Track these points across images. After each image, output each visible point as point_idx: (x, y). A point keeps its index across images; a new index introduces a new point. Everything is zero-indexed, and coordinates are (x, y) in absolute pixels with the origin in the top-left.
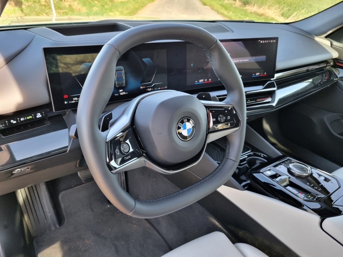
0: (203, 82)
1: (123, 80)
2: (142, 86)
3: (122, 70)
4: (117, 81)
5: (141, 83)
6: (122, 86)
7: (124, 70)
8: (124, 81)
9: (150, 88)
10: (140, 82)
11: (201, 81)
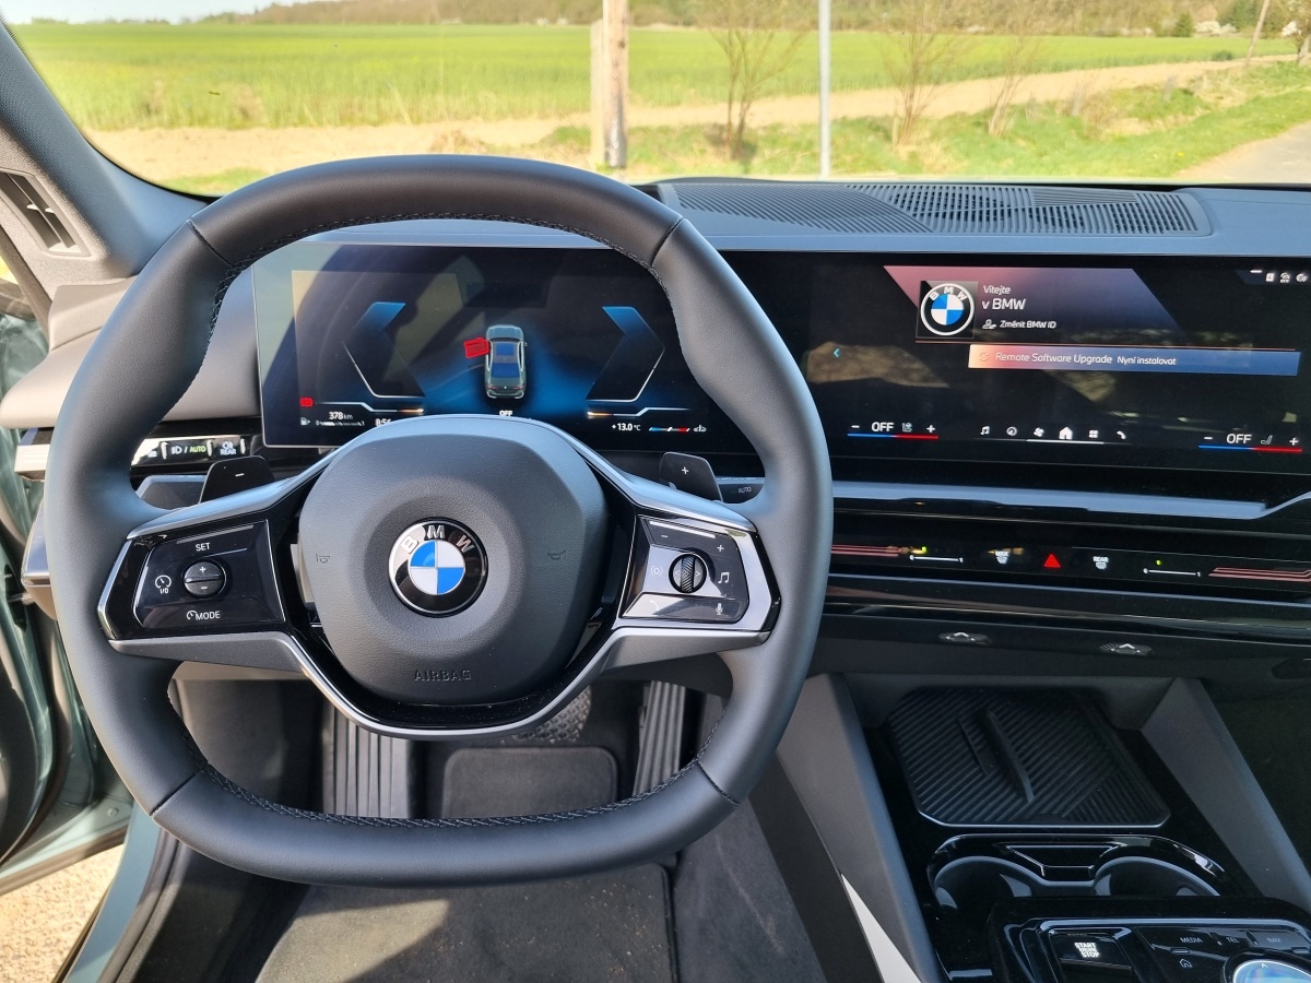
0: (892, 432)
1: (518, 376)
2: (596, 408)
3: (518, 340)
4: (492, 375)
5: (590, 397)
6: (513, 399)
7: (525, 340)
8: (522, 381)
9: (627, 421)
10: (587, 391)
11: (880, 427)
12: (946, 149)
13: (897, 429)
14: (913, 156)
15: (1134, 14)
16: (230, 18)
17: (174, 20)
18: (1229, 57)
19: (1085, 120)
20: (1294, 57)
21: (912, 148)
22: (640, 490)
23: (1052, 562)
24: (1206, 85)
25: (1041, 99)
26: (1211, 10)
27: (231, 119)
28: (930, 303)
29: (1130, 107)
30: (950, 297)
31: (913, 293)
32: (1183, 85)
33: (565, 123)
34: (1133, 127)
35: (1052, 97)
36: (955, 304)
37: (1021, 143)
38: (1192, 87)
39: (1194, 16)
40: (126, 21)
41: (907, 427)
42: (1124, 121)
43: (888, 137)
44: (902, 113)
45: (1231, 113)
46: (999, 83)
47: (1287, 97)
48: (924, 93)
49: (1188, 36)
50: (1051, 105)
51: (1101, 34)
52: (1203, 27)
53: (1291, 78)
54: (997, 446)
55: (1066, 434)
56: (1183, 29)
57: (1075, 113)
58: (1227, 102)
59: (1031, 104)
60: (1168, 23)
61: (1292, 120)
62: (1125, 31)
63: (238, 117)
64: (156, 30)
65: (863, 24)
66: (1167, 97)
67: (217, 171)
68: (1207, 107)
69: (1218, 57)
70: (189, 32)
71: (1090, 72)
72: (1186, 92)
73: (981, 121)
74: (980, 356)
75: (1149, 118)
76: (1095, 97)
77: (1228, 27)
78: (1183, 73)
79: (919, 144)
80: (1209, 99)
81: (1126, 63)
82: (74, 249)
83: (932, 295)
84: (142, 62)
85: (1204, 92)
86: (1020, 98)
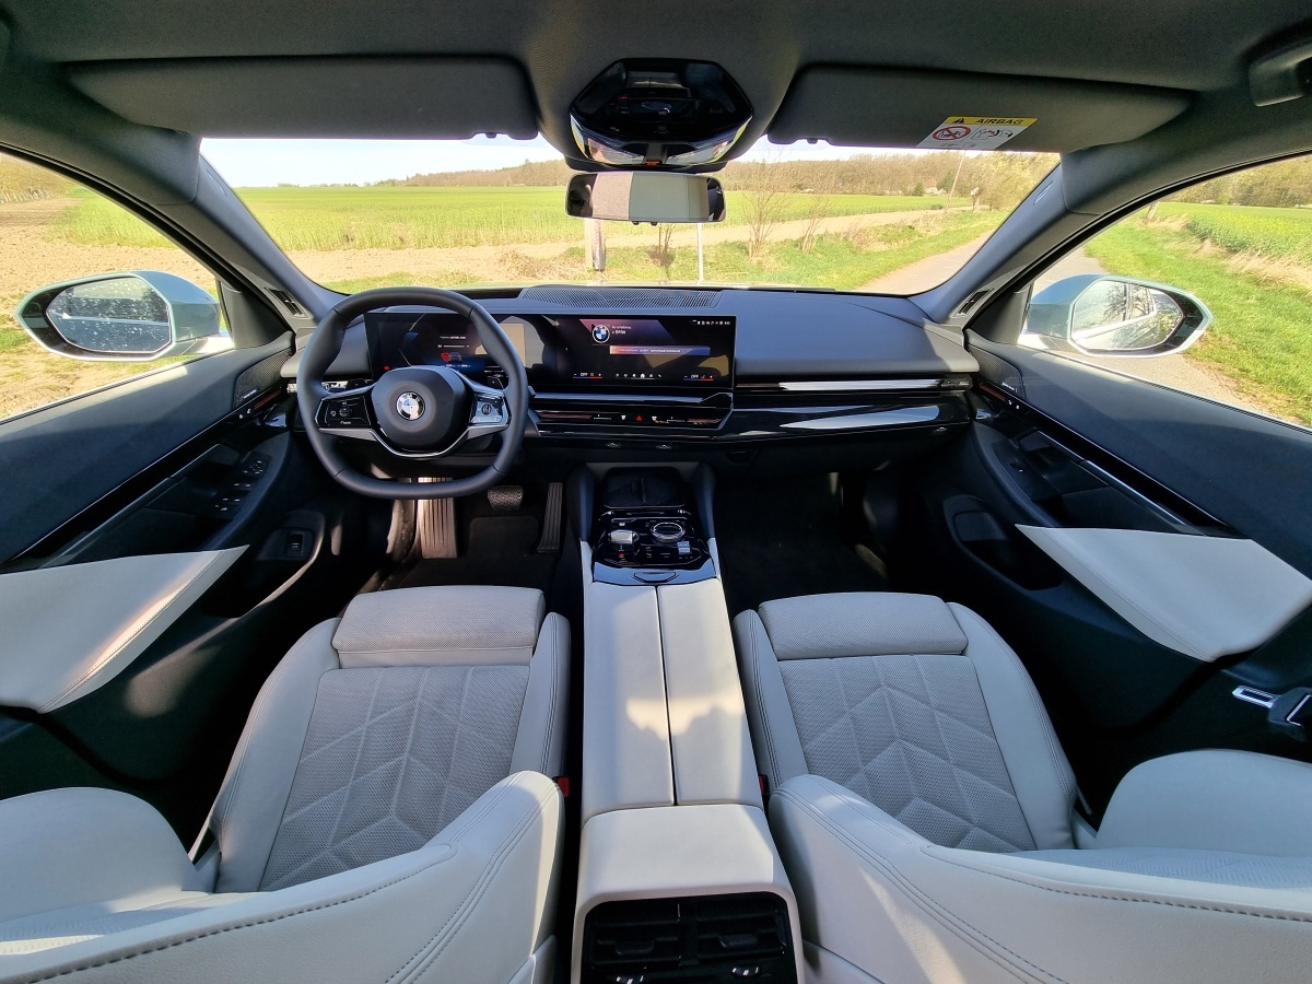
0: (587, 376)
5: (485, 365)
11: (583, 374)
12: (778, 259)
13: (589, 375)
14: (759, 263)
15: (893, 183)
16: (393, 183)
17: (361, 184)
18: (941, 208)
19: (855, 244)
20: (971, 208)
21: (758, 258)
22: (476, 387)
23: (639, 418)
24: (921, 224)
25: (831, 231)
26: (934, 181)
27: (394, 243)
28: (595, 332)
29: (880, 236)
30: (602, 331)
31: (589, 328)
32: (910, 224)
33: (573, 245)
34: (882, 247)
35: (838, 231)
36: (603, 332)
37: (819, 256)
38: (914, 226)
39: (924, 184)
40: (332, 185)
41: (592, 374)
42: (877, 243)
43: (748, 253)
44: (754, 239)
45: (930, 240)
46: (807, 222)
47: (961, 231)
48: (765, 228)
49: (921, 195)
50: (838, 235)
51: (875, 194)
52: (929, 190)
53: (968, 219)
54: (622, 380)
55: (643, 376)
56: (918, 192)
57: (850, 239)
58: (932, 233)
59: (826, 234)
60: (911, 188)
61: (959, 243)
62: (888, 192)
63: (399, 242)
64: (351, 190)
65: (747, 187)
66: (900, 231)
67: (386, 274)
68: (920, 236)
69: (933, 208)
70: (368, 191)
71: (858, 216)
72: (910, 227)
73: (798, 244)
74: (613, 350)
75: (889, 242)
76: (861, 231)
77: (941, 191)
78: (909, 217)
79: (763, 256)
80: (923, 232)
81: (886, 211)
82: (302, 315)
83: (596, 329)
84: (344, 210)
85: (920, 228)
86: (820, 231)
